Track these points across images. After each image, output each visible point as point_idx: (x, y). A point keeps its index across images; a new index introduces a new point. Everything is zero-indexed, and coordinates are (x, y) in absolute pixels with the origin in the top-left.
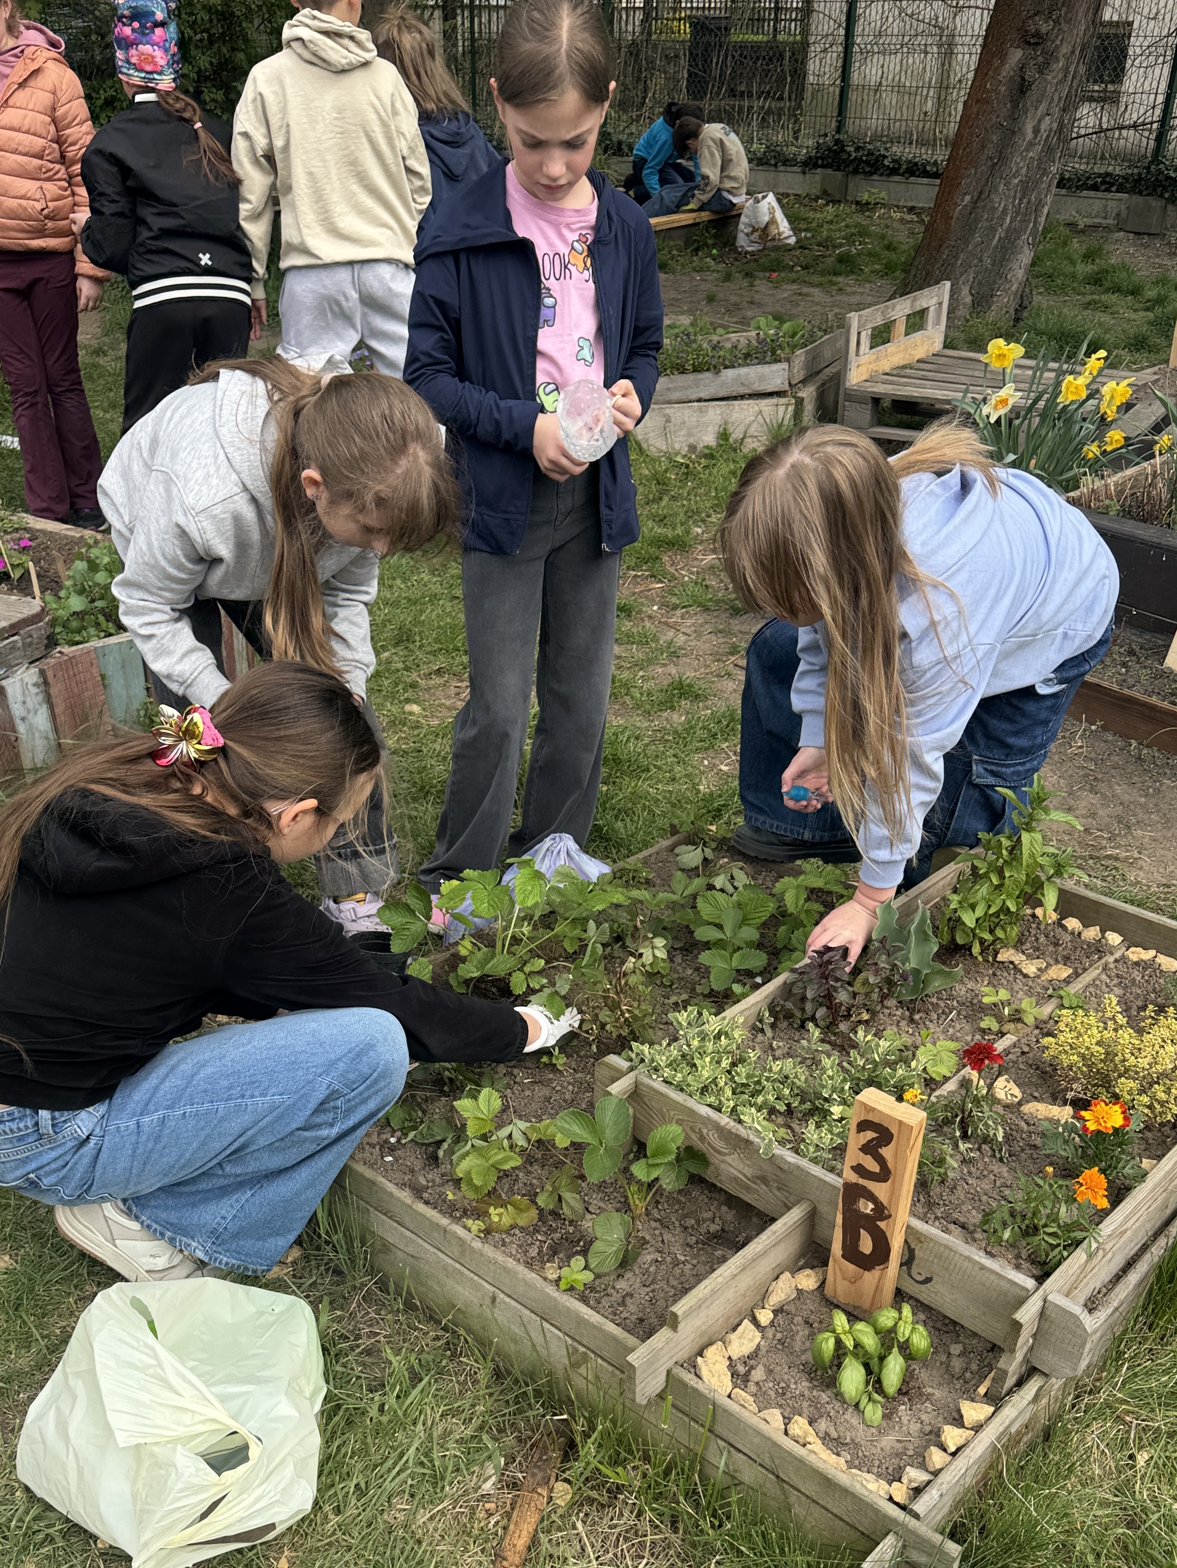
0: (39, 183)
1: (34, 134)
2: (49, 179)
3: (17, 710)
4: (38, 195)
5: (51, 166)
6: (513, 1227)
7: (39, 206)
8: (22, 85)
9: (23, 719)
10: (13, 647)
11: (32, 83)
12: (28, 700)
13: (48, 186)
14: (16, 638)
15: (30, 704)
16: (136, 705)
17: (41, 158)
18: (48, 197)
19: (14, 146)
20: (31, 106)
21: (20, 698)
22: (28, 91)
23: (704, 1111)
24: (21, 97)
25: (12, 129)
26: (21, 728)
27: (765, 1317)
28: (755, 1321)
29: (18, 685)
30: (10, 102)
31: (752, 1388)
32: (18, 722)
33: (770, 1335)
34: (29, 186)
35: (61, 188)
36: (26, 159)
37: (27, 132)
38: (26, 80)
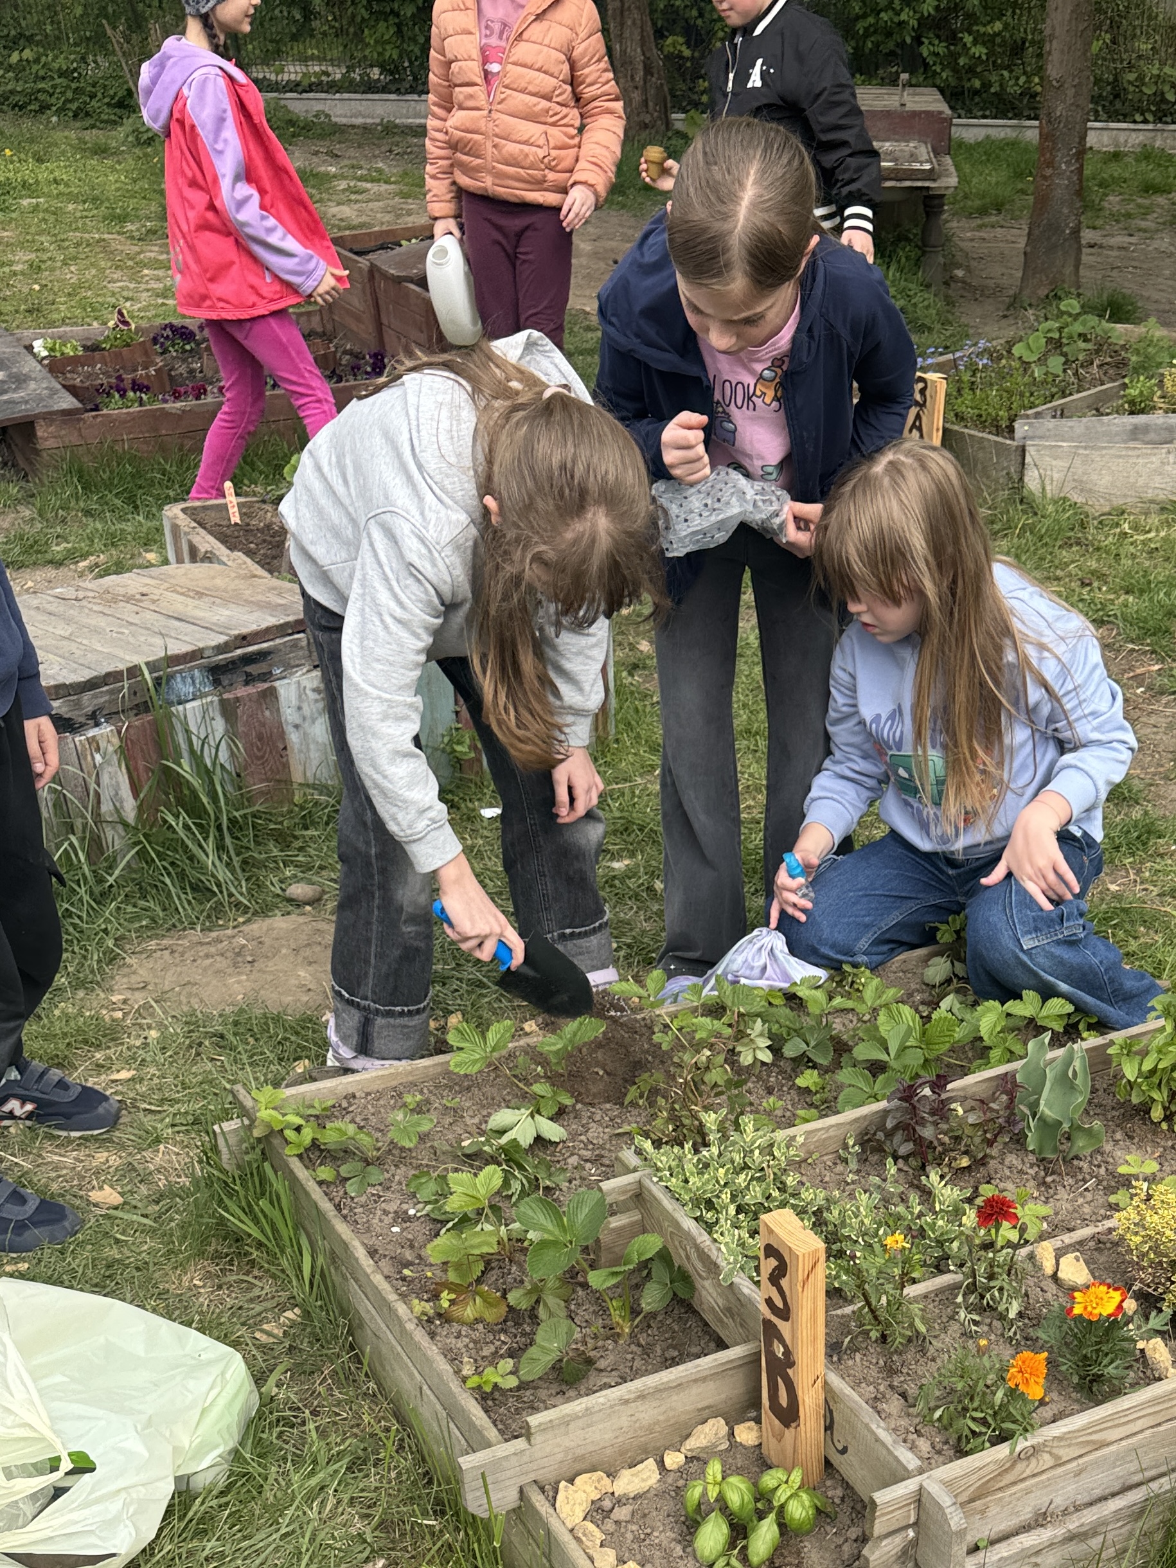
0: (543, 127)
1: (546, 72)
2: (554, 124)
3: (289, 714)
4: (542, 141)
5: (558, 108)
6: (477, 1320)
7: (541, 153)
8: (539, 17)
9: (297, 726)
10: (295, 645)
11: (549, 16)
12: (305, 707)
13: (554, 132)
14: (301, 635)
15: (306, 710)
16: (441, 730)
17: (549, 99)
18: (552, 145)
19: (523, 85)
20: (546, 42)
21: (294, 702)
22: (545, 24)
23: (689, 1224)
24: (536, 30)
25: (525, 66)
26: (294, 737)
27: (674, 1460)
28: (661, 1464)
29: (293, 687)
30: (525, 36)
31: (609, 1526)
32: (289, 729)
33: (670, 1480)
34: (532, 130)
35: (566, 134)
36: (535, 100)
37: (539, 70)
38: (545, 11)
